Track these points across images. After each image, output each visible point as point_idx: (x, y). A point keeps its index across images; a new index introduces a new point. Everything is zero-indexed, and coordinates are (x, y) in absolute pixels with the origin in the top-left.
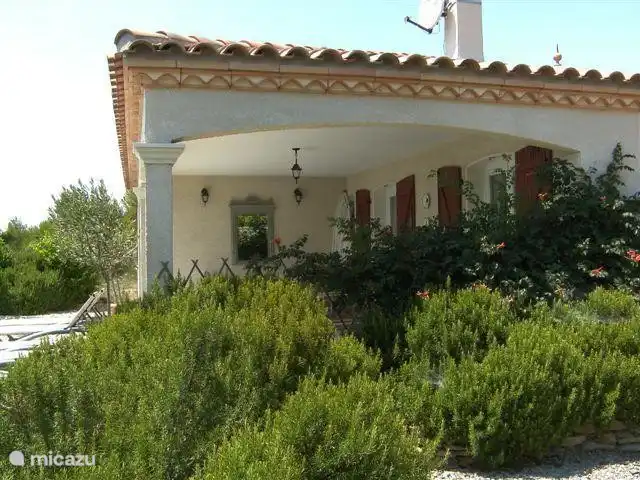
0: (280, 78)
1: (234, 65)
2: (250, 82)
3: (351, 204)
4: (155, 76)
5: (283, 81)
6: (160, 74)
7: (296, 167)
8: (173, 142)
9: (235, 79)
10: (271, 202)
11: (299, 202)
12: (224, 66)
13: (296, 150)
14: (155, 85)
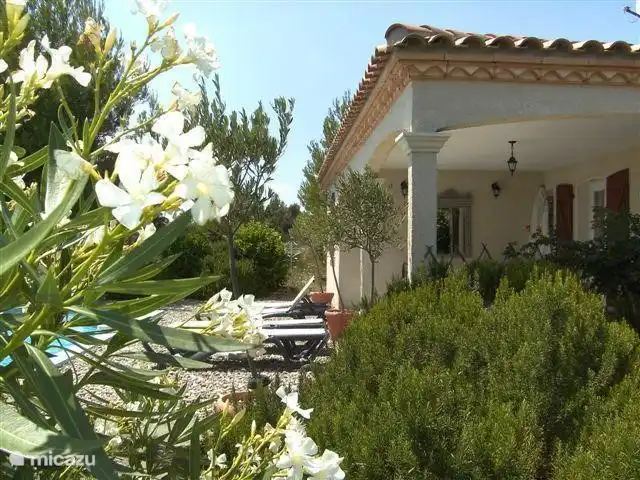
0: (540, 69)
1: (498, 57)
2: (512, 74)
3: (550, 199)
4: (422, 68)
5: (544, 73)
6: (428, 66)
7: (512, 160)
8: (438, 131)
9: (498, 71)
10: (469, 196)
11: (496, 196)
12: (489, 58)
13: (512, 142)
14: (423, 77)
